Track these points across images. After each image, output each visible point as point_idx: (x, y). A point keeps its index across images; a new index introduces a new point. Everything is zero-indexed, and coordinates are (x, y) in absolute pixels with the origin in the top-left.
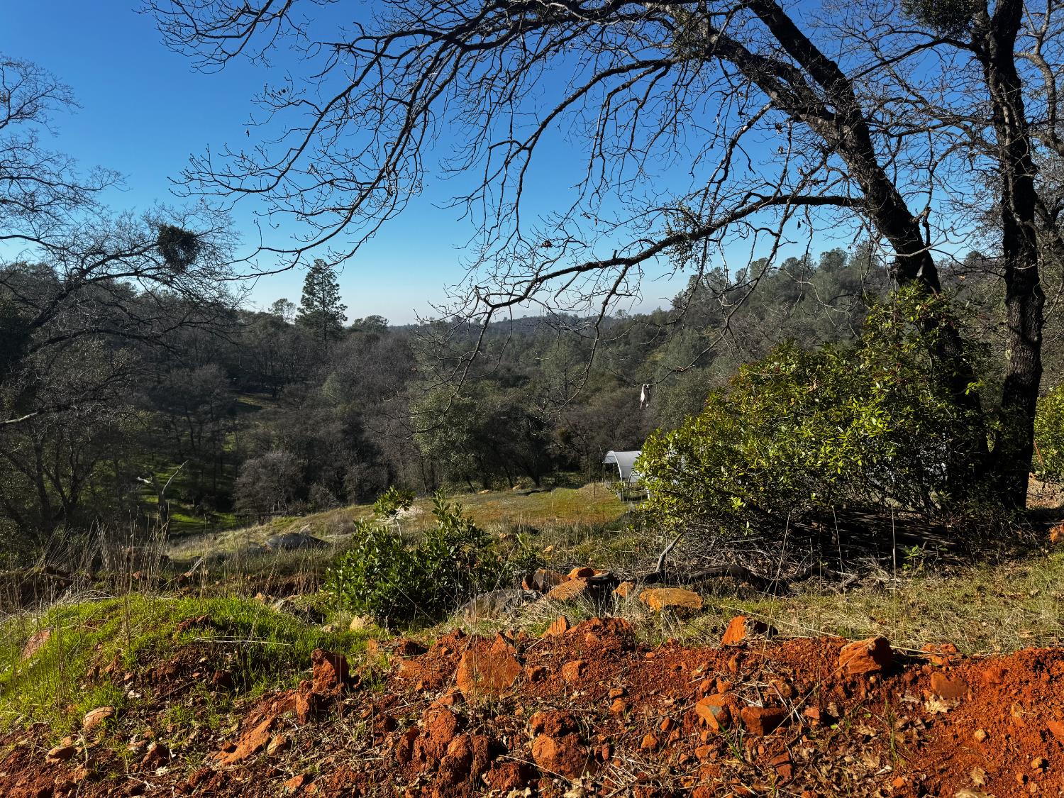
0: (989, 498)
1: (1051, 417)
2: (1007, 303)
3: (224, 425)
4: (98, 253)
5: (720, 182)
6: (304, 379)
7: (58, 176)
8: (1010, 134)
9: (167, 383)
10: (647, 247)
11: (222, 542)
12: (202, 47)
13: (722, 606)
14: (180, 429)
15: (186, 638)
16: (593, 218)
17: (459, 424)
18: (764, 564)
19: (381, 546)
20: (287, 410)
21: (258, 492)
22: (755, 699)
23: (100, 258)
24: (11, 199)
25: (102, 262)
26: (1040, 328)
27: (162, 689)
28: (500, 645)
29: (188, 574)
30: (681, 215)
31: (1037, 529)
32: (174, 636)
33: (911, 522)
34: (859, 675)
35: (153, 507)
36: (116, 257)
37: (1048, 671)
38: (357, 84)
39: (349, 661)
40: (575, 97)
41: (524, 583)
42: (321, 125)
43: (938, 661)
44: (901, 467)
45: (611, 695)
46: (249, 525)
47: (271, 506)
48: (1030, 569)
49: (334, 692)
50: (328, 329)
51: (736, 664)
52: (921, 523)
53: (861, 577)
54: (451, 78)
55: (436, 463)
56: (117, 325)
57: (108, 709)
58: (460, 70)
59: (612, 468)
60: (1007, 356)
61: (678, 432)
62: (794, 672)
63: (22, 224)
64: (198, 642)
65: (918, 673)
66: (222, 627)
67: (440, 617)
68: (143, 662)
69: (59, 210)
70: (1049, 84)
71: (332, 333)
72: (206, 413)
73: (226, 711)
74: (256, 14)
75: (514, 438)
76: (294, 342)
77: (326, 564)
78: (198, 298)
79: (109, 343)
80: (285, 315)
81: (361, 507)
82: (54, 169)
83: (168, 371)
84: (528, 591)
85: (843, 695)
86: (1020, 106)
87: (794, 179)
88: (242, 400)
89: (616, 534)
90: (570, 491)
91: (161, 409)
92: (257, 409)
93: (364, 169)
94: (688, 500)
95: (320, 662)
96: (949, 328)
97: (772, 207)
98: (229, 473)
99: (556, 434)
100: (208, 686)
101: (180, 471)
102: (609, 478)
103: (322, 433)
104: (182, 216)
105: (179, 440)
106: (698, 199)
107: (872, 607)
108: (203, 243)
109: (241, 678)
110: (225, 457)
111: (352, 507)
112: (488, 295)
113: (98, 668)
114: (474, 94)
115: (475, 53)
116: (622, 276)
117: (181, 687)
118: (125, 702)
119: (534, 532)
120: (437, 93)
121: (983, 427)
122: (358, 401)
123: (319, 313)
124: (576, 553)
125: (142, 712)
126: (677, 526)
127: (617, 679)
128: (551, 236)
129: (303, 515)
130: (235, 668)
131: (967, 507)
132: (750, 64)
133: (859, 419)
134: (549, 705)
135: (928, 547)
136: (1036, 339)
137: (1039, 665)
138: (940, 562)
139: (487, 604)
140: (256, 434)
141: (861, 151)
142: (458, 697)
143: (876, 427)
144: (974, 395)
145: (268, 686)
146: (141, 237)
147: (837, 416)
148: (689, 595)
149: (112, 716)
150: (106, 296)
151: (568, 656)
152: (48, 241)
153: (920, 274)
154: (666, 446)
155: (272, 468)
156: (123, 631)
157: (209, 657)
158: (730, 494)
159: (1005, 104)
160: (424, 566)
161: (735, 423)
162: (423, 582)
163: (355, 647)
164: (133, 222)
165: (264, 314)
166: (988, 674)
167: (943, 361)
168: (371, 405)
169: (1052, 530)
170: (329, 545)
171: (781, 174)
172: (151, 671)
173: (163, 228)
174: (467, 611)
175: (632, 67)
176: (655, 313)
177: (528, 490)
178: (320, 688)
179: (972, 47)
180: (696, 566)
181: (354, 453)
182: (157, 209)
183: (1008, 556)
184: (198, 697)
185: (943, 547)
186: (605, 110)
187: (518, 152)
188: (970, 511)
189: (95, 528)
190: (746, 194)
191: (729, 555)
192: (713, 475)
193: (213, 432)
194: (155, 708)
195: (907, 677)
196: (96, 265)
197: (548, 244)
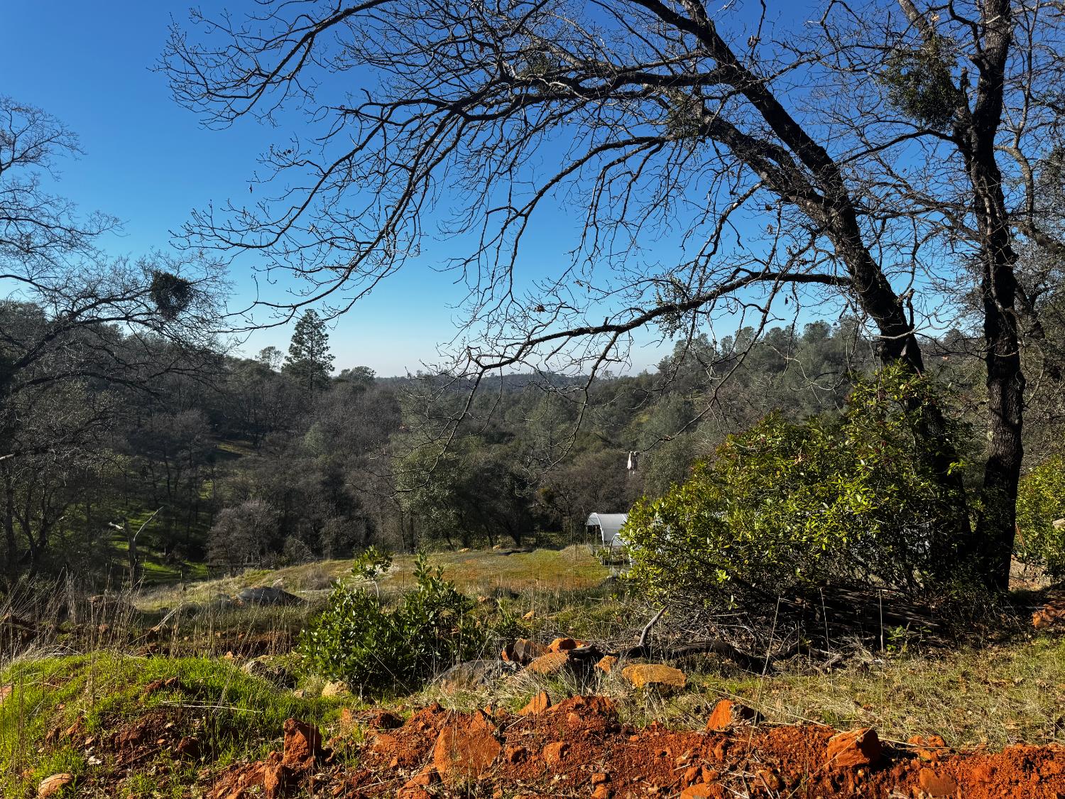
0: (972, 579)
1: (1032, 497)
2: (989, 385)
3: (203, 472)
4: (90, 296)
5: (709, 256)
6: (286, 428)
7: (57, 219)
8: (991, 223)
9: (147, 427)
10: (637, 315)
11: (193, 593)
12: (211, 105)
13: (706, 684)
14: (157, 474)
15: (153, 702)
16: (585, 286)
17: (441, 479)
18: (748, 640)
19: (358, 608)
20: (267, 459)
21: (232, 543)
22: (741, 790)
23: (92, 301)
24: (7, 239)
25: (93, 306)
26: (1021, 410)
27: (125, 755)
28: (479, 723)
29: (156, 628)
30: (671, 287)
31: (1019, 612)
32: (141, 699)
33: (896, 600)
34: (847, 767)
35: (122, 554)
36: (107, 301)
37: (1038, 771)
38: (361, 147)
39: (321, 731)
40: (572, 169)
41: (504, 653)
42: (323, 185)
43: (926, 756)
44: (886, 545)
45: (593, 780)
46: (219, 576)
47: (244, 557)
48: (1013, 655)
49: (305, 766)
50: (314, 378)
51: (722, 752)
52: (904, 602)
53: (845, 658)
54: (453, 146)
55: (415, 518)
56: (103, 368)
57: (66, 776)
58: (462, 138)
59: (595, 530)
60: (989, 438)
61: (664, 501)
62: (781, 762)
63: (16, 265)
64: (165, 706)
65: (907, 768)
66: (192, 691)
67: (416, 687)
68: (105, 725)
69: (54, 253)
70: (1027, 176)
71: (318, 382)
72: (185, 459)
73: (190, 781)
74: (267, 76)
75: (496, 496)
76: (279, 390)
77: (299, 623)
78: (187, 345)
79: (92, 385)
80: (272, 363)
81: (336, 562)
82: (53, 211)
83: (149, 415)
84: (508, 663)
85: (831, 789)
86: (1000, 197)
87: (783, 258)
88: (222, 446)
89: (599, 602)
90: (551, 552)
91: (138, 453)
92: (237, 456)
93: (363, 229)
94: (673, 571)
95: (292, 733)
96: (932, 408)
97: (760, 283)
98: (204, 521)
99: (538, 493)
100: (172, 754)
101: (154, 517)
102: (591, 541)
103: (302, 482)
104: (177, 264)
105: (155, 486)
106: (687, 271)
107: (857, 691)
108: (196, 291)
109: (207, 746)
110: (201, 505)
111: (328, 562)
112: (480, 356)
113: (58, 731)
114: (474, 161)
115: (476, 123)
116: (612, 343)
117: (145, 754)
118: (86, 768)
119: (515, 596)
120: (439, 160)
121: (966, 508)
122: (340, 452)
123: (306, 361)
124: (557, 620)
125: (102, 780)
126: (661, 596)
127: (600, 763)
128: (544, 302)
129: (277, 568)
130: (202, 735)
131: (950, 588)
132: (743, 146)
133: (843, 495)
134: (529, 789)
135: (912, 628)
136: (1017, 422)
137: (1029, 764)
138: (924, 644)
139: (465, 675)
140: (234, 482)
141: (848, 234)
142: (434, 777)
143: (861, 504)
144: (958, 475)
145: (236, 756)
146: (134, 282)
147: (823, 491)
148: (673, 672)
149: (69, 784)
150: (93, 339)
151: (550, 738)
152: (41, 282)
153: (904, 353)
154: (652, 515)
155: (249, 518)
156: (87, 691)
157: (176, 722)
158: (715, 566)
159: (986, 196)
160: (402, 632)
161: (721, 494)
162: (399, 648)
163: (327, 716)
164: (127, 267)
165: (251, 361)
166: (977, 772)
167: (926, 441)
168: (353, 457)
169: (1034, 615)
170: (304, 602)
171: (770, 253)
172: (114, 735)
173: (157, 275)
174: (444, 682)
175: (628, 143)
176: (641, 376)
177: (509, 550)
178: (291, 761)
179: (954, 139)
180: (679, 640)
181: (333, 506)
182: (153, 255)
183: (991, 640)
184: (161, 765)
185: (927, 628)
186: (600, 182)
187: (514, 218)
188: (954, 592)
189: (63, 576)
190: (733, 269)
191: (713, 629)
192: (699, 546)
193: (190, 479)
194: (115, 777)
195: (895, 772)
196: (86, 308)
197: (541, 309)
